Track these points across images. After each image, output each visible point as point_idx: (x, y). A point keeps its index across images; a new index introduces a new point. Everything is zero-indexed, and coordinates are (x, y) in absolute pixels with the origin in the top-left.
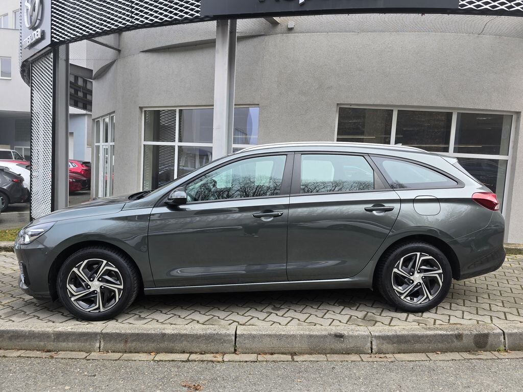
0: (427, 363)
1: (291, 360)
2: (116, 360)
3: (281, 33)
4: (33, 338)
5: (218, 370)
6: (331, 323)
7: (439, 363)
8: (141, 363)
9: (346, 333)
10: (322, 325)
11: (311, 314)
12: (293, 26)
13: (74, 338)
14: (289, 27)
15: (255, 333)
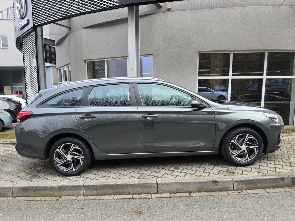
0: (266, 194)
1: (189, 196)
2: (93, 200)
3: (163, 12)
4: (47, 190)
5: (150, 203)
6: (209, 175)
7: (272, 194)
8: (107, 201)
9: (218, 180)
10: (204, 176)
11: (197, 171)
12: (170, 8)
13: (68, 189)
14: (168, 8)
15: (168, 182)
